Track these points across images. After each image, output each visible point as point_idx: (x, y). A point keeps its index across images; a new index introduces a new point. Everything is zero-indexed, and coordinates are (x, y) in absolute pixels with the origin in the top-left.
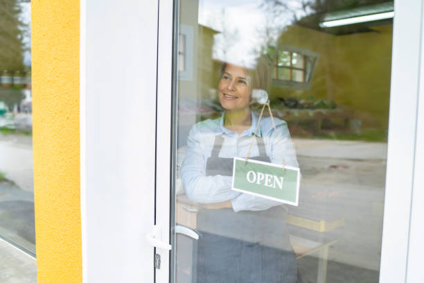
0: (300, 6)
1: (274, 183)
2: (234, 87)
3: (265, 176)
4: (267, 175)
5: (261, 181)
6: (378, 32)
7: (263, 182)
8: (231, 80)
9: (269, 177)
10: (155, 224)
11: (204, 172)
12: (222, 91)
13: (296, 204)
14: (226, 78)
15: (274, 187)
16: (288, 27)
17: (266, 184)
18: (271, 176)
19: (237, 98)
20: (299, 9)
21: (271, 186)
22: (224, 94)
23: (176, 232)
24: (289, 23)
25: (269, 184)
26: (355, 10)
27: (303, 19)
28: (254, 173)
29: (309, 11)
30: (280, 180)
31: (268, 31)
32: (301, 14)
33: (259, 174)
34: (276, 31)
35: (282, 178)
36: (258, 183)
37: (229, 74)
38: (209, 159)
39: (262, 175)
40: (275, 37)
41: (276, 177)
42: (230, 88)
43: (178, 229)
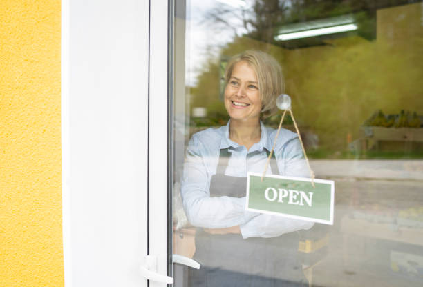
0: (241, 23)
1: (301, 200)
2: (243, 92)
3: (289, 193)
4: (291, 192)
5: (283, 199)
6: (331, 45)
7: (286, 199)
8: (239, 84)
9: (294, 194)
10: (148, 254)
11: (208, 192)
12: (229, 98)
13: (331, 222)
14: (233, 83)
15: (302, 204)
16: (230, 44)
17: (291, 202)
18: (297, 192)
19: (248, 105)
20: (239, 26)
21: (297, 203)
22: (232, 102)
23: (173, 261)
24: (231, 40)
25: (294, 201)
26: (312, 22)
27: (244, 36)
28: (274, 189)
29: (251, 28)
30: (309, 196)
31: (209, 48)
32: (242, 31)
33: (281, 190)
34: (217, 49)
35: (311, 194)
36: (280, 200)
37: (236, 78)
38: (213, 176)
39: (285, 191)
40: (216, 54)
41: (303, 194)
42: (239, 94)
43: (176, 258)
